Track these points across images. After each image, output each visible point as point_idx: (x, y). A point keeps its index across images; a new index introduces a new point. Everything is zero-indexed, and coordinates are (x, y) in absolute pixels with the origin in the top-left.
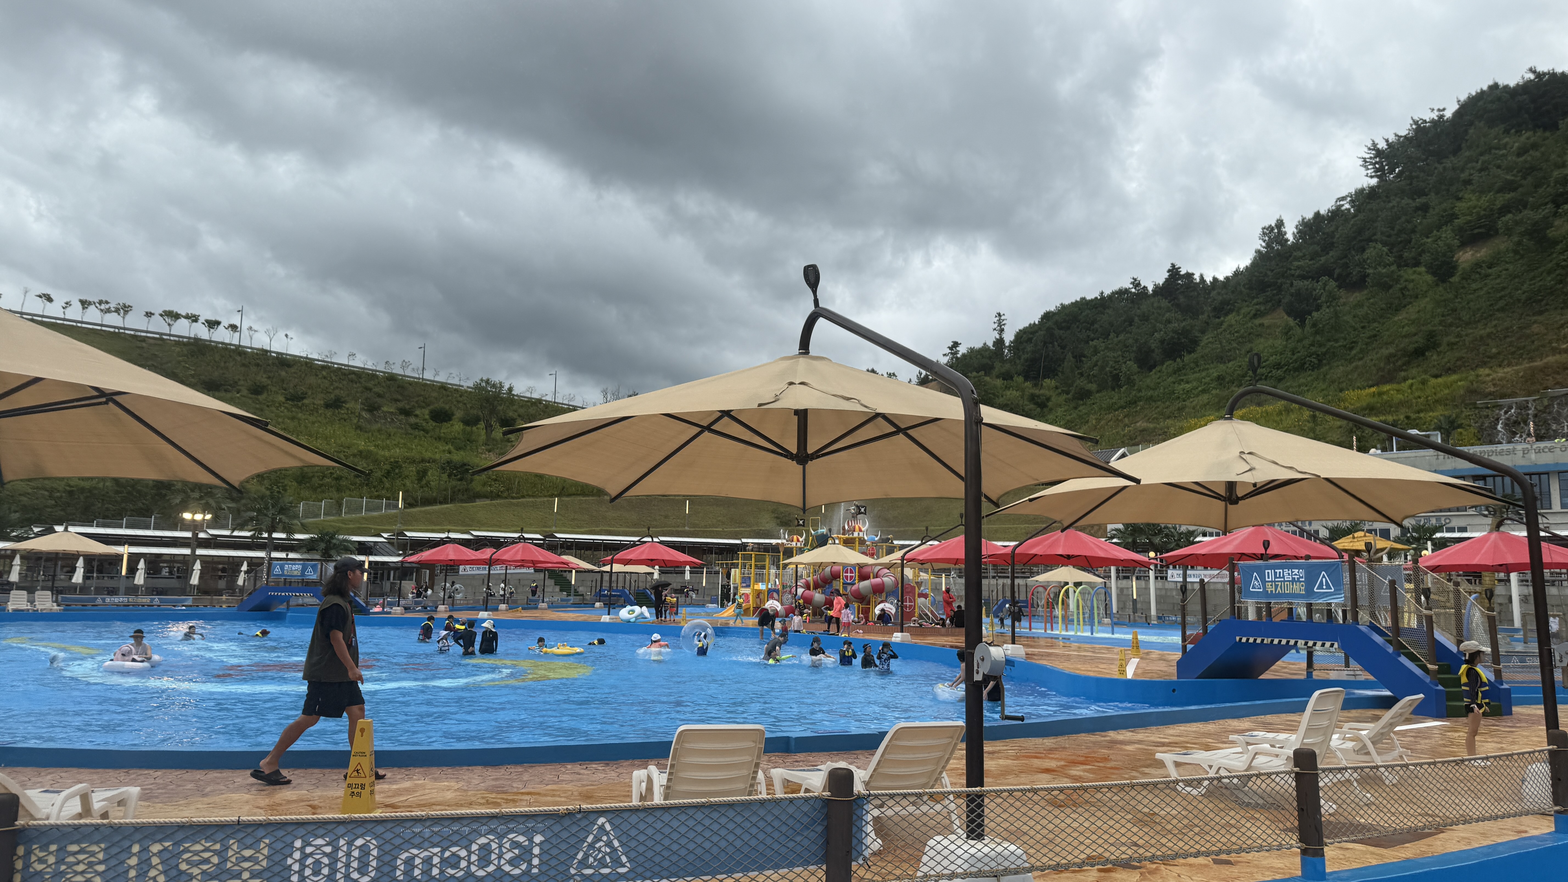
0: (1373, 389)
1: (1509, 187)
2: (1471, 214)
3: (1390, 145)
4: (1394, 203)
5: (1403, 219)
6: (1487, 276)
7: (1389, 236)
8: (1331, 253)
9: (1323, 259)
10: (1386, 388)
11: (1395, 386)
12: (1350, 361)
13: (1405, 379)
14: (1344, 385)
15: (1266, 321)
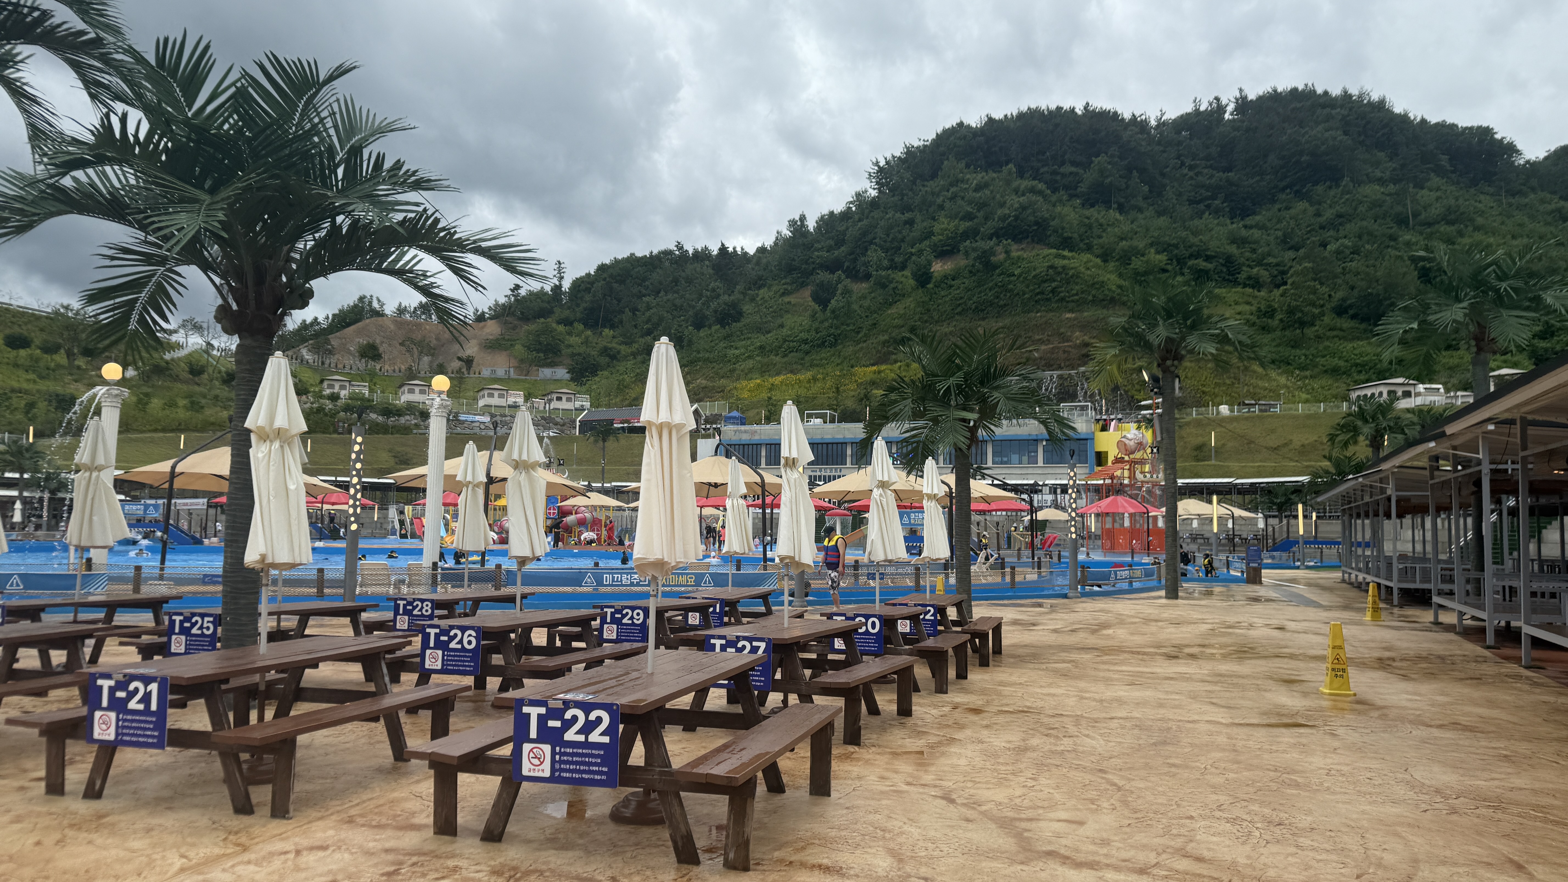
0: (875, 368)
1: (969, 217)
2: (942, 235)
3: (887, 163)
4: (889, 215)
5: (896, 229)
6: (951, 286)
7: (885, 241)
8: (843, 248)
9: (836, 253)
10: (883, 367)
11: (889, 366)
12: (858, 342)
13: (896, 362)
14: (852, 362)
15: (792, 299)
